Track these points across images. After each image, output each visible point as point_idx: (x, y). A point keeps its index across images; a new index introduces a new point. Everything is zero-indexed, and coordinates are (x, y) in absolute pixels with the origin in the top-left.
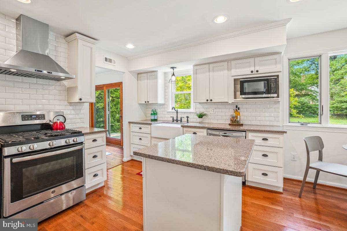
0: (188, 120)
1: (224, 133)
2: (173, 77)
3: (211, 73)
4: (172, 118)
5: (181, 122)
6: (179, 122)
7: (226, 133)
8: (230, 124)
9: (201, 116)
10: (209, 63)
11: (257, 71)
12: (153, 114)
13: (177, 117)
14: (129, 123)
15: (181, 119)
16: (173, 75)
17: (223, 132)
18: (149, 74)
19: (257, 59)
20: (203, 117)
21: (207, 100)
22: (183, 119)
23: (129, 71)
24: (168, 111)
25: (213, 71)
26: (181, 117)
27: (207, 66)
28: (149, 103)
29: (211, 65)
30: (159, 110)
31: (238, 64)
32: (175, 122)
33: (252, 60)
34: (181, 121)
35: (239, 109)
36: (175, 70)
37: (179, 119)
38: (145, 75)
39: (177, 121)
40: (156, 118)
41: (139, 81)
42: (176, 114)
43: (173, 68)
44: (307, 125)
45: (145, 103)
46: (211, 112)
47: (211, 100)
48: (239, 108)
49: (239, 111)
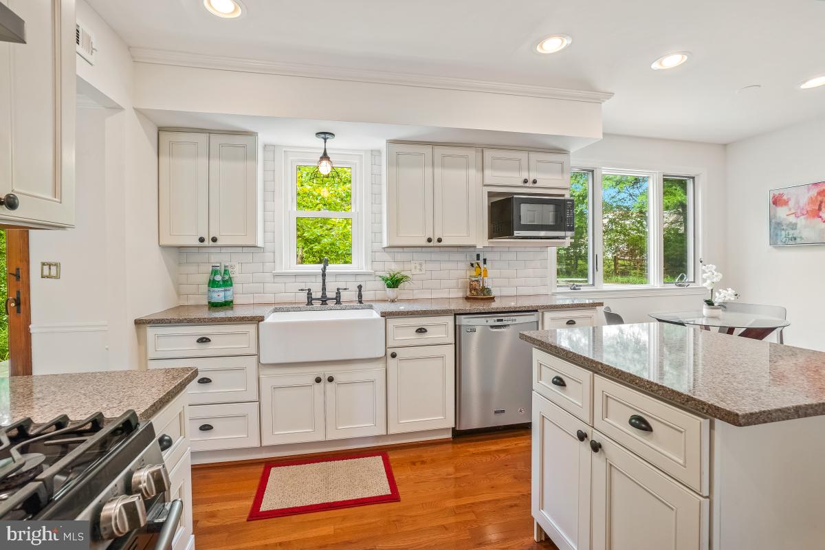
0: (360, 296)
1: (498, 320)
2: (324, 162)
3: (438, 171)
4: (305, 295)
5: (338, 302)
6: (331, 304)
7: (502, 320)
8: (467, 298)
9: (394, 282)
10: (434, 144)
11: (535, 182)
12: (221, 283)
13: (324, 289)
14: (138, 323)
15: (338, 293)
16: (325, 156)
17: (496, 319)
18: (216, 140)
19: (534, 157)
20: (401, 285)
21: (430, 240)
22: (343, 293)
23: (134, 108)
24: (278, 271)
25: (443, 166)
26: (338, 289)
27: (427, 150)
28: (219, 243)
29: (439, 151)
30: (237, 268)
31: (498, 159)
32: (317, 304)
33: (523, 156)
34: (338, 300)
35: (485, 263)
36: (331, 143)
37: (331, 294)
38: (202, 138)
39: (324, 300)
40: (229, 299)
41: (164, 160)
42: (320, 279)
43: (325, 135)
44: (580, 289)
45: (198, 243)
46: (414, 272)
47: (440, 240)
48: (485, 260)
49: (485, 266)
